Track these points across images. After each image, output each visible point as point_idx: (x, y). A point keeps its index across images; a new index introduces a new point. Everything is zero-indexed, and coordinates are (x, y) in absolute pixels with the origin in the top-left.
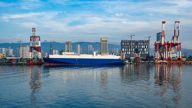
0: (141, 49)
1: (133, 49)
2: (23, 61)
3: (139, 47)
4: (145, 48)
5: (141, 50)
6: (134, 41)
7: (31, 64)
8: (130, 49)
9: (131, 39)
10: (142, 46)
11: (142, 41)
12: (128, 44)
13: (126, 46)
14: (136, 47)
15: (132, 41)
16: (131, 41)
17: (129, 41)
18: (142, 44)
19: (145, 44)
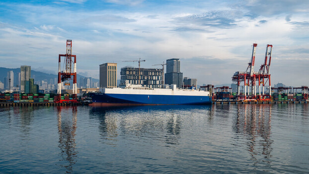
0: (152, 81)
1: (142, 81)
2: (28, 99)
3: (149, 79)
4: (158, 80)
5: (152, 83)
6: (143, 69)
7: (63, 104)
8: (136, 81)
9: (139, 66)
10: (154, 77)
11: (154, 70)
12: (134, 73)
13: (132, 76)
14: (146, 78)
15: (141, 69)
16: (138, 69)
17: (137, 69)
18: (153, 74)
19: (158, 75)
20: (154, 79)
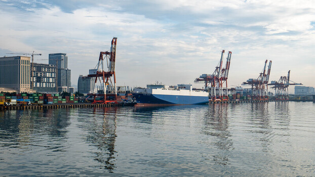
0: (46, 79)
1: (35, 78)
4: (51, 77)
9: (33, 60)
10: (47, 74)
11: (47, 66)
14: (39, 75)
15: (34, 64)
18: (46, 71)
19: (51, 71)
20: (48, 76)
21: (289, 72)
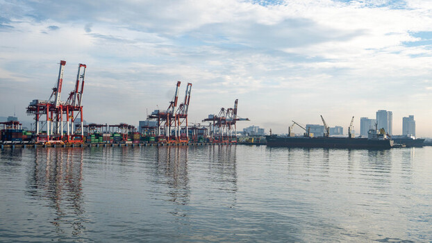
21: (236, 102)
